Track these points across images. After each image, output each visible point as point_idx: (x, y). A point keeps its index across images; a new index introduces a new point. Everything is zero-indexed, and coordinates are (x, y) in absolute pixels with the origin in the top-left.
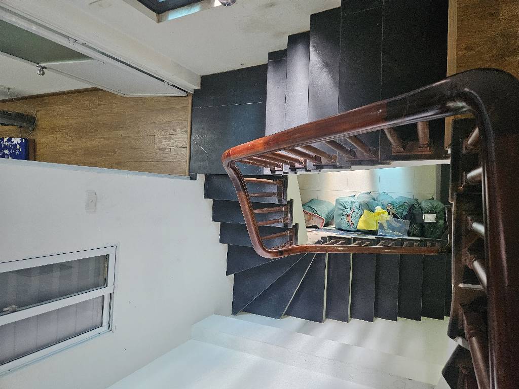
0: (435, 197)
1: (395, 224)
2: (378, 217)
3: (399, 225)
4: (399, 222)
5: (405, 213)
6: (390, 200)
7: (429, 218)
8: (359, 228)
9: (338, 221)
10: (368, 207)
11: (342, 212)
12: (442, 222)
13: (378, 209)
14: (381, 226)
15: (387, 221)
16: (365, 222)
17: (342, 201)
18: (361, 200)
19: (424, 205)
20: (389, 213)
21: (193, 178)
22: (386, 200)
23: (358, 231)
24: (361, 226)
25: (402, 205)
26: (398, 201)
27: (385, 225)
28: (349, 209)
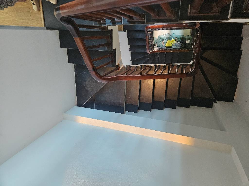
0: (190, 35)
1: (177, 44)
2: (172, 42)
3: (178, 44)
4: (179, 43)
5: (180, 40)
6: (176, 36)
7: (187, 42)
8: (166, 46)
9: (159, 44)
10: (169, 39)
11: (161, 41)
12: (191, 43)
13: (172, 39)
14: (173, 45)
15: (175, 43)
16: (168, 44)
17: (161, 37)
18: (167, 36)
19: (186, 37)
20: (176, 40)
21: (125, 32)
22: (175, 36)
23: (165, 47)
24: (167, 45)
25: (180, 38)
26: (178, 37)
27: (174, 45)
28: (163, 40)
